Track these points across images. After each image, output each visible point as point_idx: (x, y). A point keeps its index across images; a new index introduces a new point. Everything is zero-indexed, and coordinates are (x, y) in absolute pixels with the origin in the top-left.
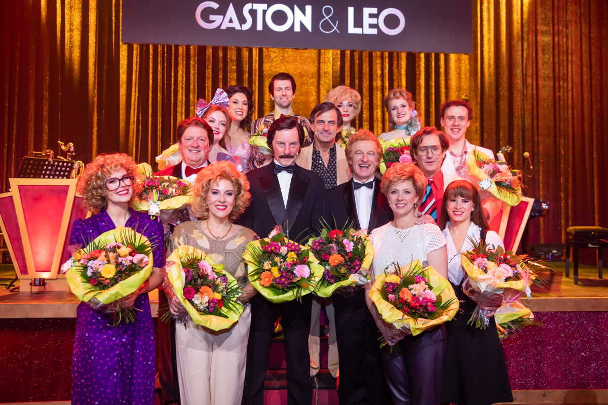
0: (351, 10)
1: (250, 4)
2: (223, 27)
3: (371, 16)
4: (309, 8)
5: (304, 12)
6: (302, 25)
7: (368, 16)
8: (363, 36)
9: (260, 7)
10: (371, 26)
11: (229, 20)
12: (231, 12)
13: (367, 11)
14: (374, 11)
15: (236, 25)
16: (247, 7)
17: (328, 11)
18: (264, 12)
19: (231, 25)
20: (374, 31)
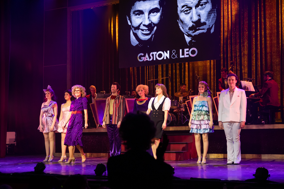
0: (181, 50)
1: (152, 53)
2: (145, 61)
3: (187, 51)
4: (168, 52)
5: (167, 53)
6: (166, 57)
7: (186, 51)
8: (184, 58)
9: (154, 53)
10: (187, 54)
11: (147, 58)
12: (147, 56)
13: (185, 50)
14: (188, 49)
15: (148, 59)
16: (151, 53)
17: (174, 52)
18: (156, 54)
19: (147, 60)
20: (188, 56)
